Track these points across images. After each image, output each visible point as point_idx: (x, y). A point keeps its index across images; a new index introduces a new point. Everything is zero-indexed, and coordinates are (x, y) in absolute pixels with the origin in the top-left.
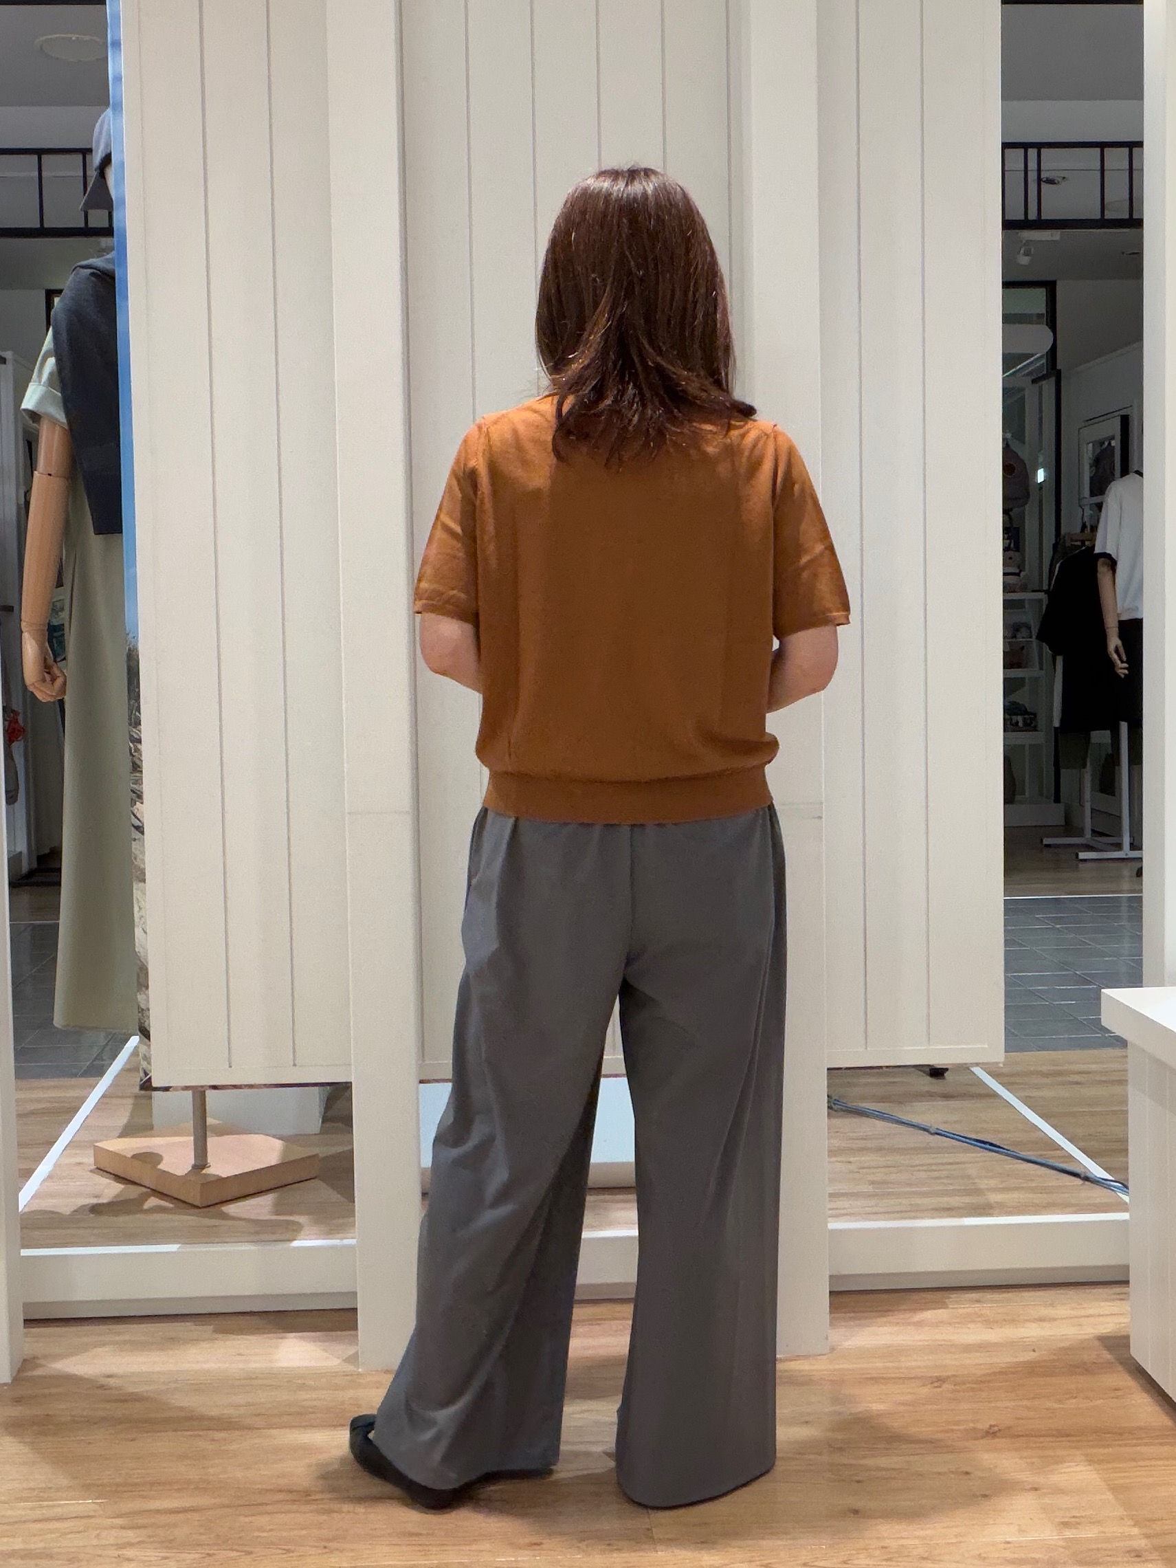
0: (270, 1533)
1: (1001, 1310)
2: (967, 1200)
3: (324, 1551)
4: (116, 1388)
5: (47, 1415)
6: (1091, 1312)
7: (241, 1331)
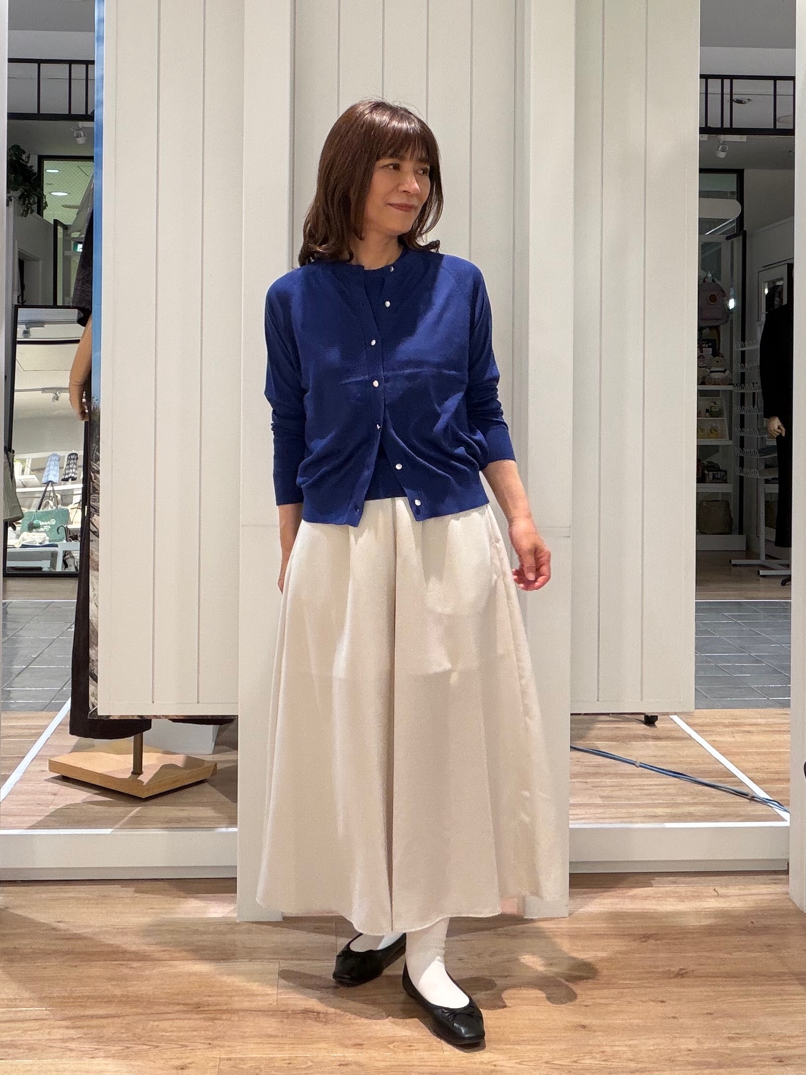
0: (172, 1033)
1: (690, 889)
2: (668, 810)
3: (211, 1046)
4: (65, 931)
5: (15, 948)
6: (754, 891)
7: (153, 892)
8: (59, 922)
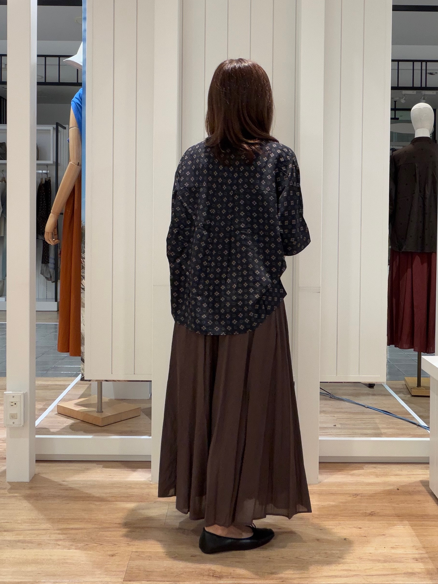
0: (110, 538)
2: (373, 431)
4: (65, 485)
5: (40, 494)
8: (63, 481)
